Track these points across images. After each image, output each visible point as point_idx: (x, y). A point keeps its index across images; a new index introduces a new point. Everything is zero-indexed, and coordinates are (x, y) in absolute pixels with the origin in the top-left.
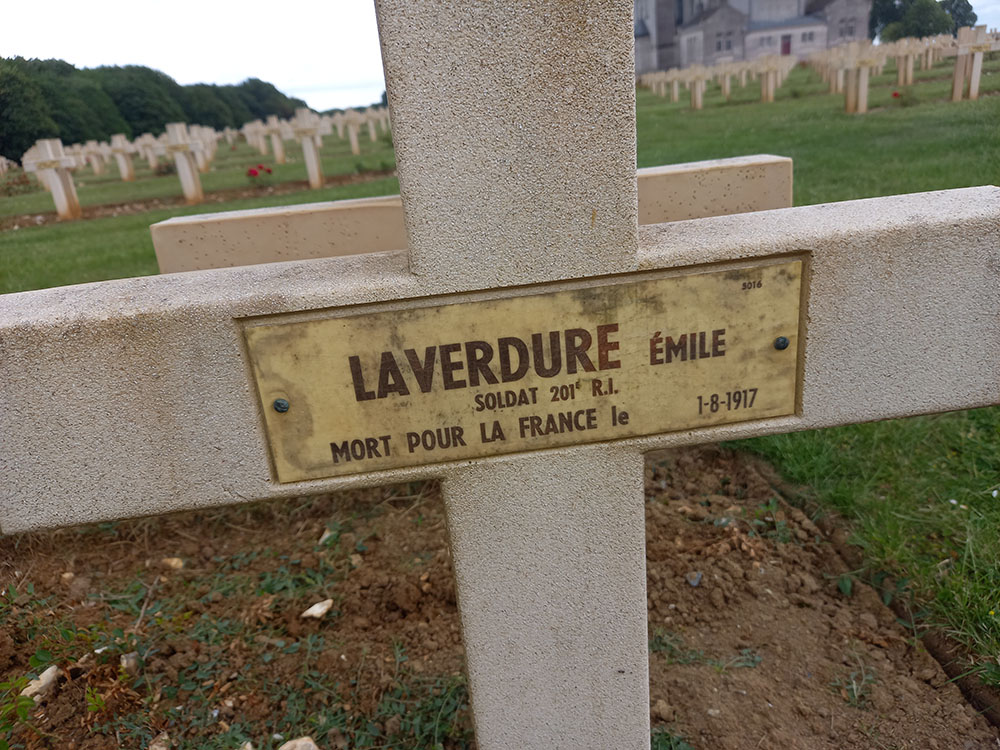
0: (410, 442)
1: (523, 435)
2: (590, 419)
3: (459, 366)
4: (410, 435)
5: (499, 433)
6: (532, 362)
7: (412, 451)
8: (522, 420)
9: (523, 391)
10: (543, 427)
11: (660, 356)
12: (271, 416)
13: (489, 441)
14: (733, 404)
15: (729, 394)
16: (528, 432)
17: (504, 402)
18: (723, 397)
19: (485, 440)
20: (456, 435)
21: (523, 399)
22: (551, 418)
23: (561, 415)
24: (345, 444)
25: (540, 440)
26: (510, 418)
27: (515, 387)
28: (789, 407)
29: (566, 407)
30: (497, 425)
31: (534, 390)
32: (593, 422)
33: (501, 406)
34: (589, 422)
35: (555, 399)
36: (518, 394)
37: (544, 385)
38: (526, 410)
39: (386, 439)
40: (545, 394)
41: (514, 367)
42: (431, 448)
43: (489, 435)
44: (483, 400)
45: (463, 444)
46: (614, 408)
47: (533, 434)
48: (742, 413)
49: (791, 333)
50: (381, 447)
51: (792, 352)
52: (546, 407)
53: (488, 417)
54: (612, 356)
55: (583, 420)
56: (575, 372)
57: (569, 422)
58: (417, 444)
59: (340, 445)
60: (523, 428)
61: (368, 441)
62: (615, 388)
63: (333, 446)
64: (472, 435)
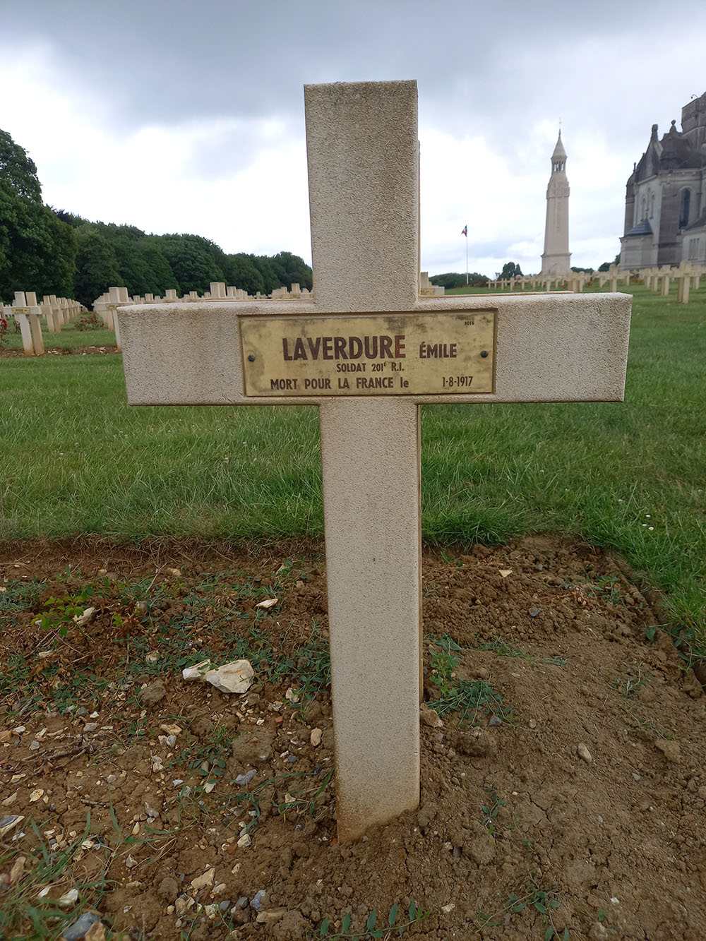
0: (306, 383)
1: (358, 387)
2: (390, 382)
3: (330, 348)
4: (306, 380)
5: (347, 385)
6: (364, 350)
7: (306, 388)
8: (358, 379)
9: (359, 364)
10: (368, 384)
11: (424, 354)
12: (246, 362)
13: (342, 388)
14: (461, 384)
15: (458, 378)
16: (360, 386)
17: (350, 369)
18: (455, 379)
19: (340, 387)
20: (327, 383)
21: (359, 369)
22: (371, 380)
23: (376, 378)
24: (277, 380)
25: (366, 391)
26: (352, 377)
27: (356, 362)
28: (489, 389)
29: (379, 375)
30: (346, 379)
31: (364, 364)
32: (391, 384)
33: (349, 371)
34: (389, 384)
35: (374, 370)
36: (357, 366)
37: (369, 362)
38: (360, 374)
39: (295, 380)
40: (369, 367)
41: (356, 352)
42: (315, 388)
43: (342, 385)
44: (340, 367)
45: (330, 388)
46: (402, 378)
47: (363, 387)
48: (465, 389)
49: (489, 349)
50: (292, 385)
51: (490, 359)
52: (369, 374)
53: (342, 375)
54: (402, 351)
55: (386, 382)
56: (384, 357)
57: (380, 383)
58: (309, 385)
59: (275, 381)
60: (358, 383)
61: (287, 380)
62: (402, 368)
63: (272, 381)
64: (334, 384)
